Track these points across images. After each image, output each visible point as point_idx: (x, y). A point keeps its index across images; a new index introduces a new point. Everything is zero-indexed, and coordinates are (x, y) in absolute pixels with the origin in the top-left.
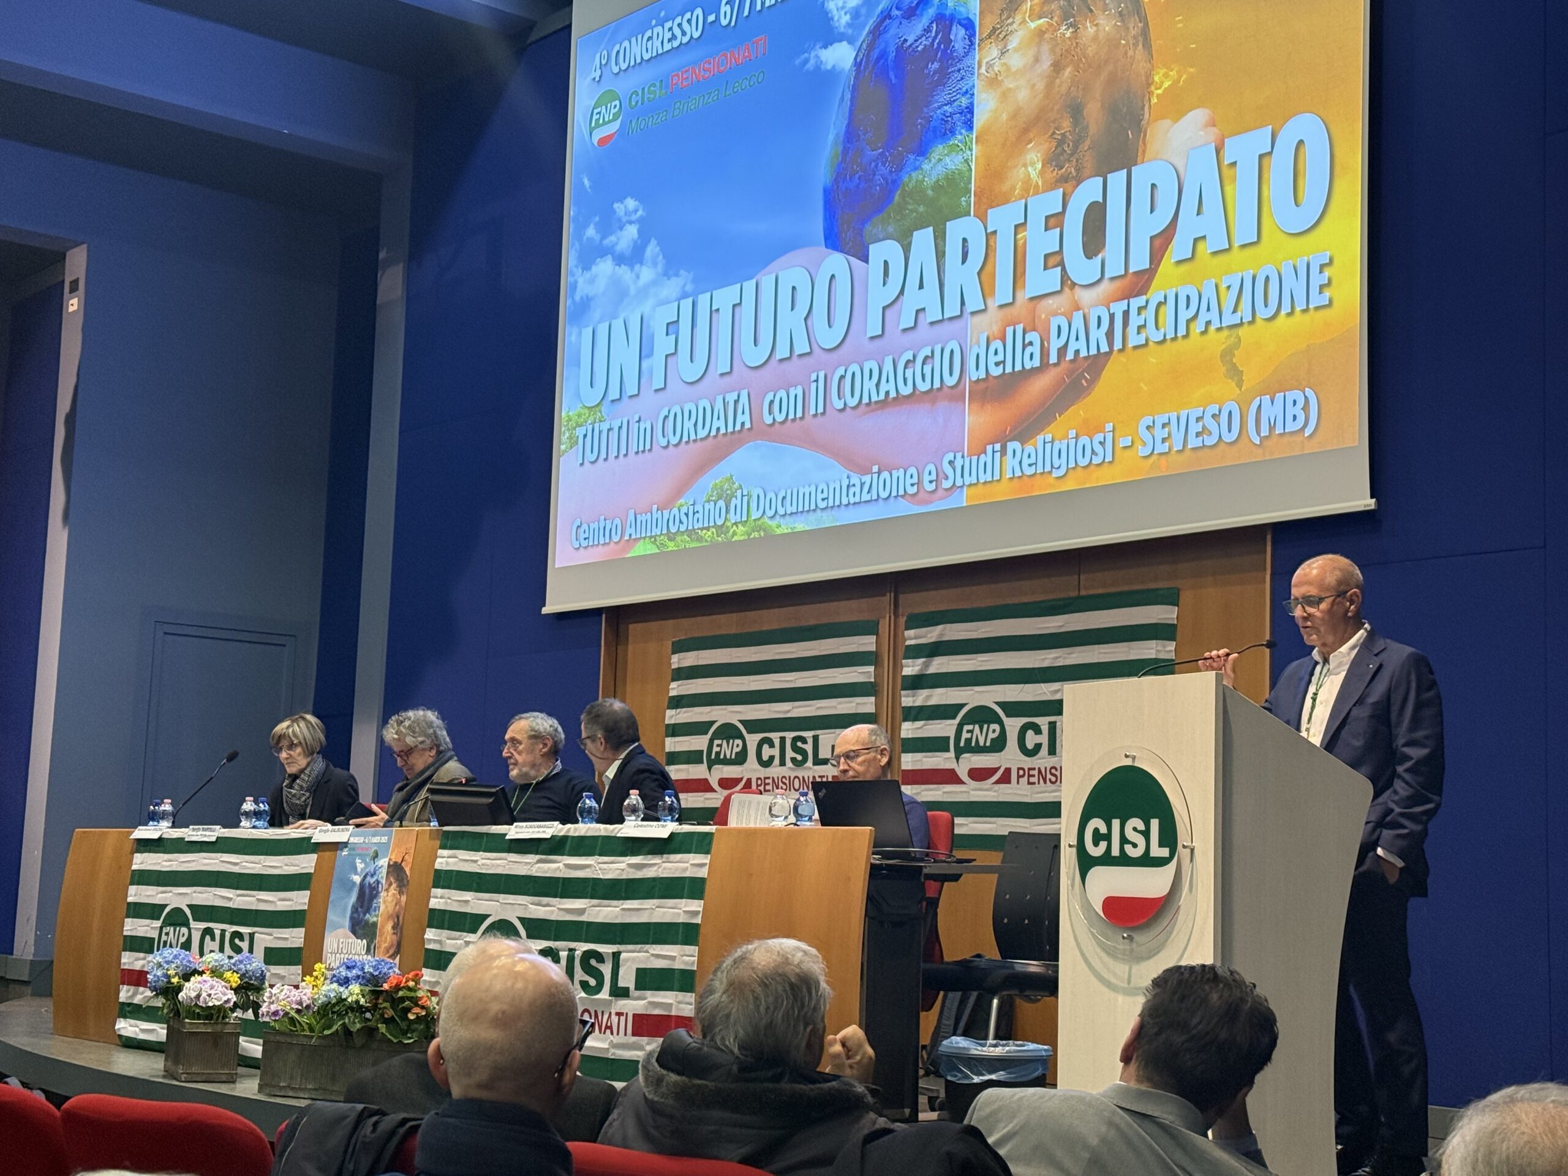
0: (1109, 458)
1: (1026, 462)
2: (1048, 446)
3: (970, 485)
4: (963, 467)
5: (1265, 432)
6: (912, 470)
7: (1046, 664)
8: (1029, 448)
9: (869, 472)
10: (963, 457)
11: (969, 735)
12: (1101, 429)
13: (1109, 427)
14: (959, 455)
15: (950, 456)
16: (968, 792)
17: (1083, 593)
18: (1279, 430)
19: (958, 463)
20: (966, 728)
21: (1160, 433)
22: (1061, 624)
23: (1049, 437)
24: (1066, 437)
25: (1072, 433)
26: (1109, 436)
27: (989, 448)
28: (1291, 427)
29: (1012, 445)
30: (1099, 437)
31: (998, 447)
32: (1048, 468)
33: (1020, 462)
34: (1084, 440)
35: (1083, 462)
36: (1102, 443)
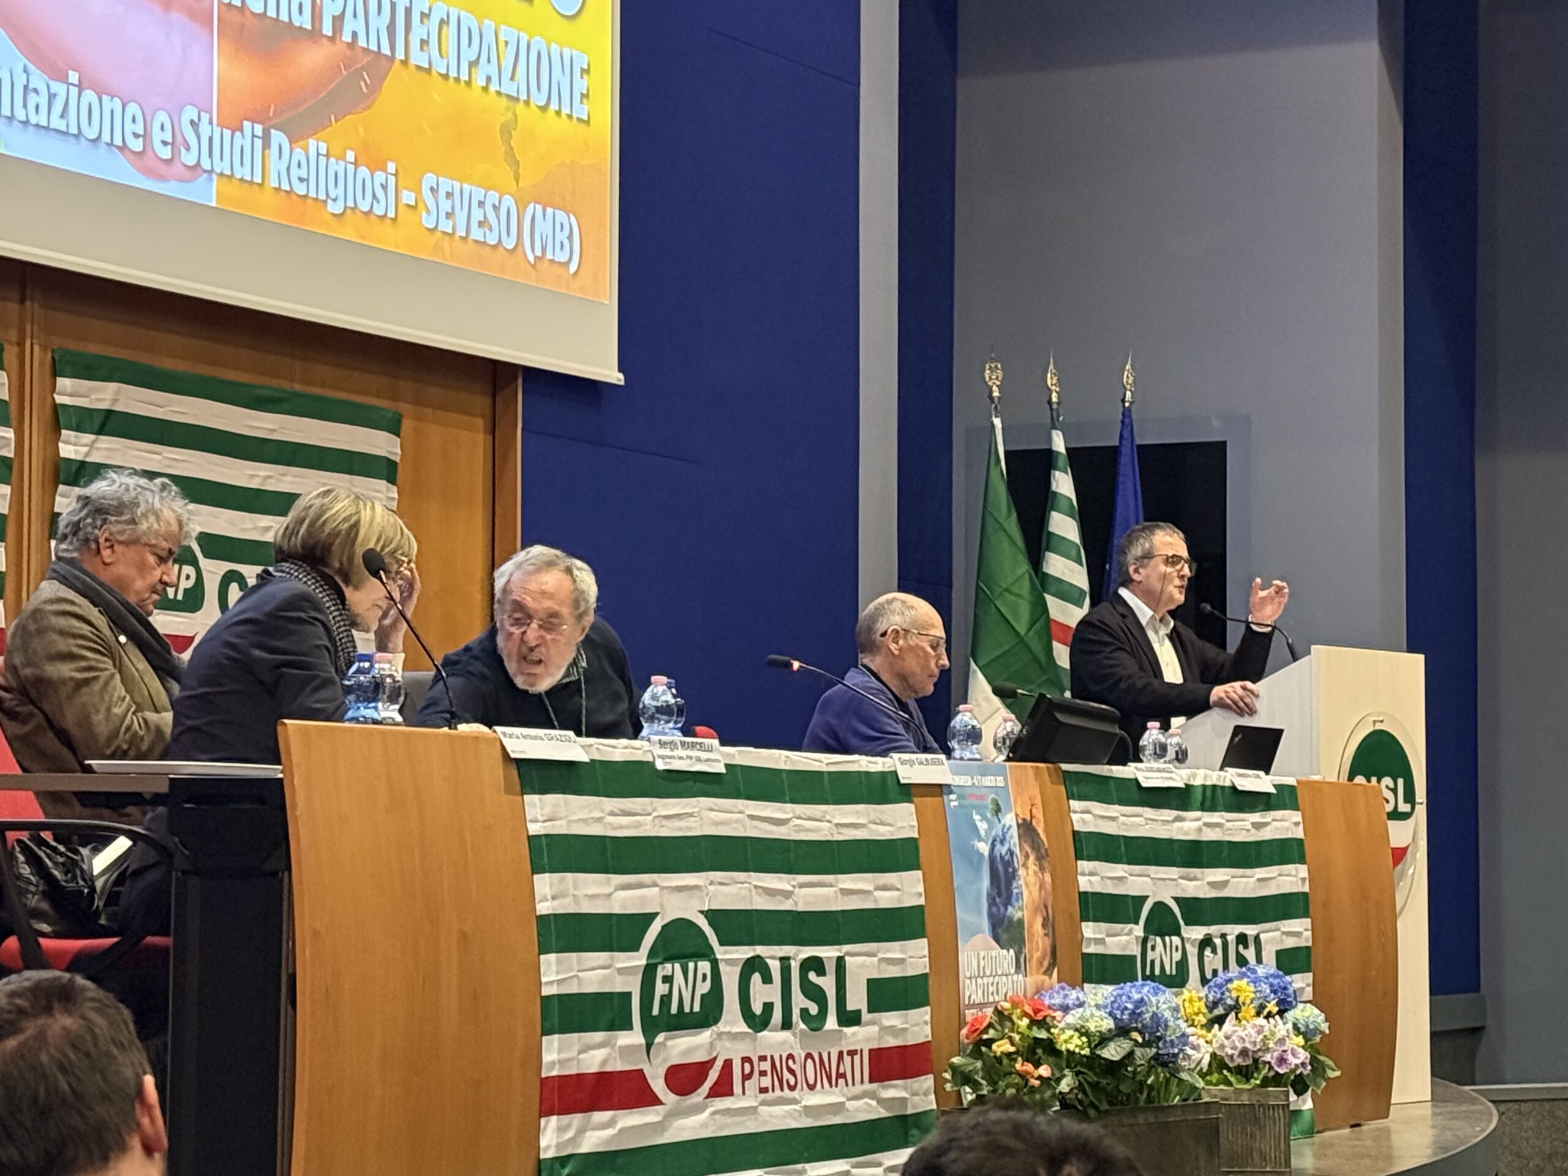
1: (295, 173)
2: (323, 161)
3: (221, 175)
4: (211, 139)
6: (133, 109)
9: (63, 79)
10: (209, 122)
13: (391, 167)
14: (205, 117)
15: (190, 113)
17: (297, 387)
18: (549, 256)
19: (205, 129)
21: (444, 204)
22: (275, 427)
23: (324, 148)
24: (343, 158)
25: (350, 156)
27: (247, 124)
29: (277, 137)
30: (380, 176)
31: (259, 129)
33: (288, 169)
35: (364, 206)
36: (384, 187)
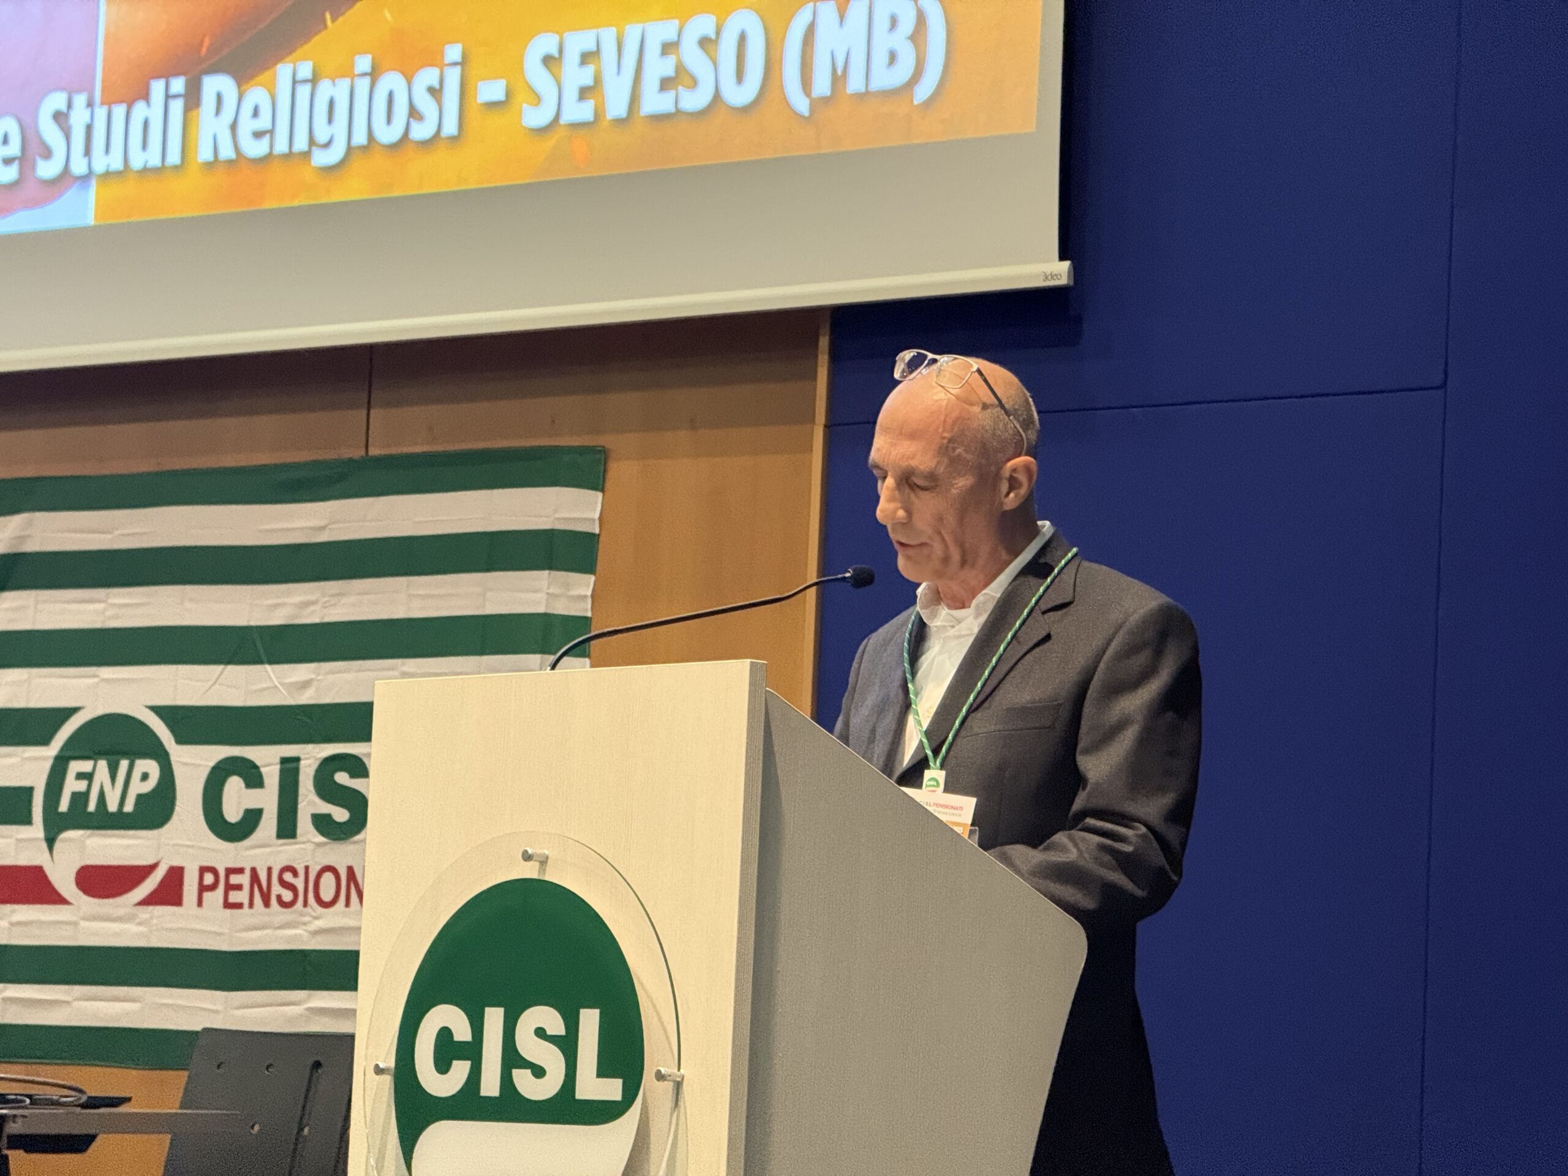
0: (450, 127)
1: (247, 126)
2: (304, 91)
3: (108, 175)
4: (89, 129)
5: (822, 85)
7: (278, 618)
8: (257, 95)
10: (90, 104)
11: (82, 786)
12: (434, 59)
13: (453, 53)
14: (80, 100)
15: (56, 101)
16: (75, 924)
17: (374, 451)
18: (855, 84)
19: (79, 118)
20: (77, 766)
21: (576, 76)
22: (322, 523)
23: (305, 70)
24: (348, 71)
25: (363, 63)
26: (453, 77)
27: (157, 88)
28: (885, 78)
29: (216, 84)
30: (428, 76)
31: (178, 85)
32: (301, 144)
33: (234, 127)
34: (392, 81)
35: (388, 135)
36: (436, 92)
